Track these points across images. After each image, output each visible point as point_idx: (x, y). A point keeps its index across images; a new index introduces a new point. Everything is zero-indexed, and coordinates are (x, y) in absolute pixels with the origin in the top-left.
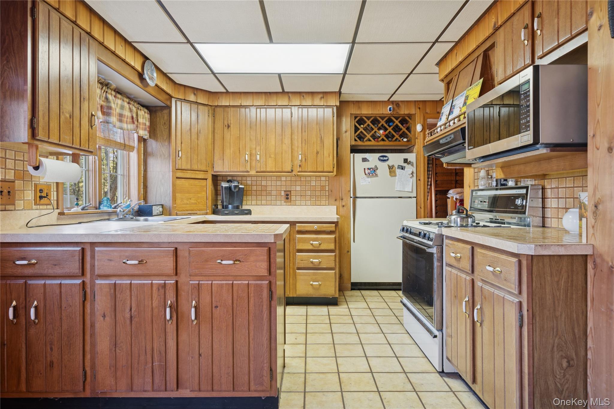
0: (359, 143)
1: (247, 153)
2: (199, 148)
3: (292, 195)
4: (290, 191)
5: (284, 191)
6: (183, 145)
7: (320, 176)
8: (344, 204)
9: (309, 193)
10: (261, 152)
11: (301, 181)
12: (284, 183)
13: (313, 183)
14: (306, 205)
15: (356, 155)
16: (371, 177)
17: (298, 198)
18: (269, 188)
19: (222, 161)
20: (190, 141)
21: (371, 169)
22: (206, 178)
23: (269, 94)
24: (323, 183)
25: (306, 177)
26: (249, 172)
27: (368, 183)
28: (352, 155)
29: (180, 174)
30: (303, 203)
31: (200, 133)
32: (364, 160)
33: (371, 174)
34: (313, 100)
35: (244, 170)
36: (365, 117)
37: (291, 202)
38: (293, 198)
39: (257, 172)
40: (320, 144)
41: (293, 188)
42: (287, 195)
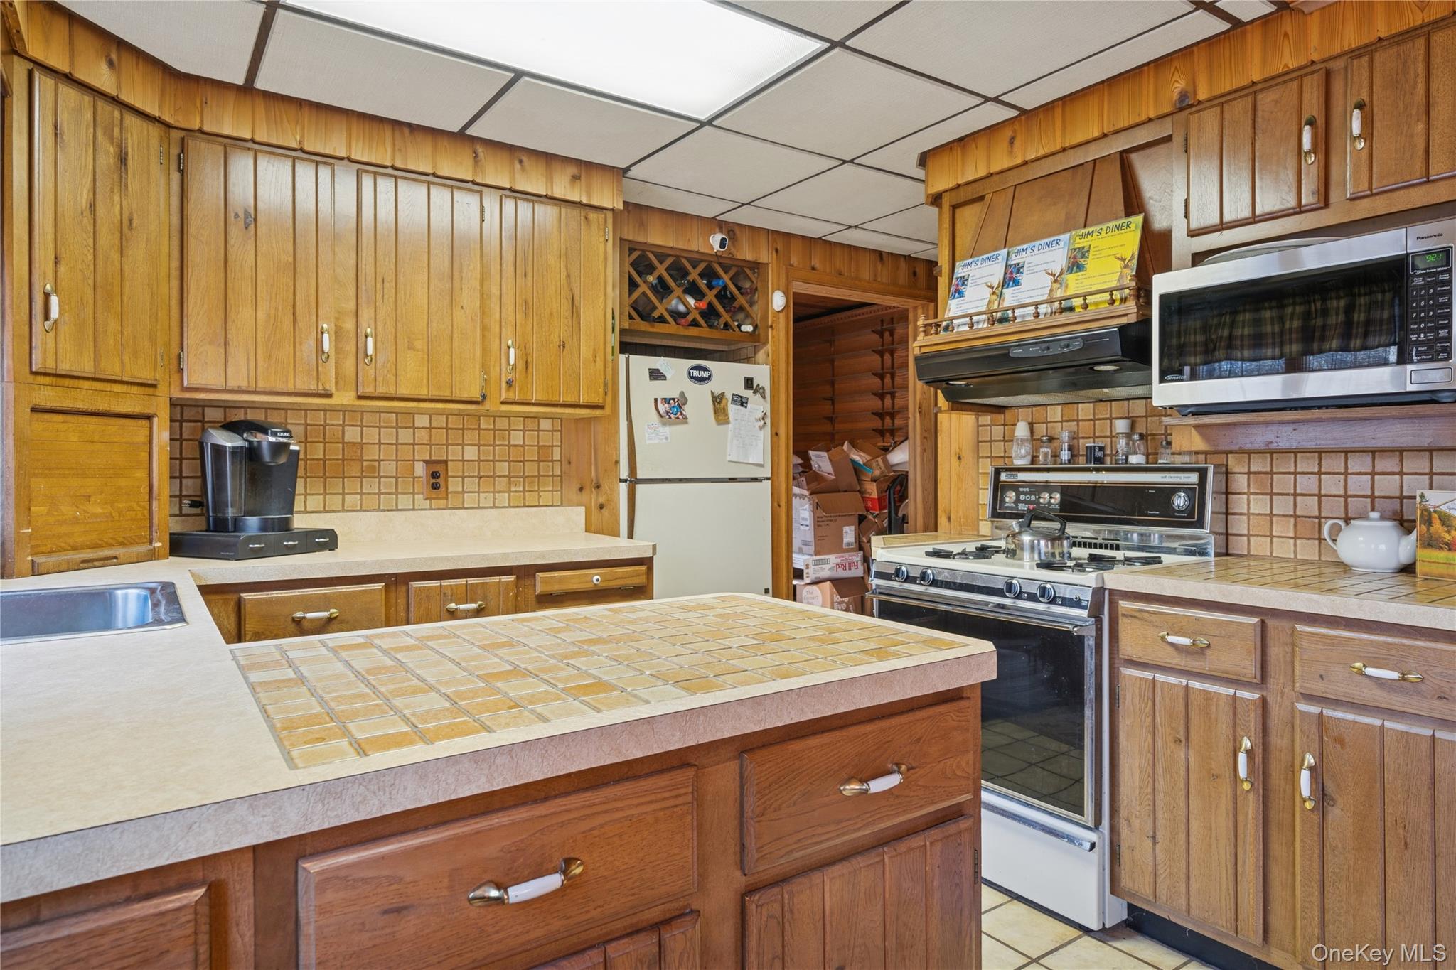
0: (643, 326)
1: (325, 326)
2: (127, 290)
3: (450, 474)
4: (445, 462)
5: (425, 462)
6: (62, 269)
7: (536, 417)
8: (601, 500)
9: (503, 468)
10: (380, 328)
11: (479, 429)
12: (423, 436)
13: (517, 438)
14: (494, 507)
15: (634, 359)
16: (671, 424)
17: (471, 484)
18: (371, 454)
19: (222, 351)
20: (90, 257)
21: (672, 401)
22: (147, 411)
23: (406, 131)
24: (545, 439)
25: (494, 417)
26: (329, 396)
27: (664, 441)
28: (622, 357)
29: (48, 395)
30: (486, 499)
31: (130, 227)
32: (656, 375)
33: (672, 416)
34: (550, 180)
35: (313, 387)
36: (652, 252)
37: (447, 499)
38: (454, 485)
40: (570, 317)
41: (454, 453)
42: (435, 475)
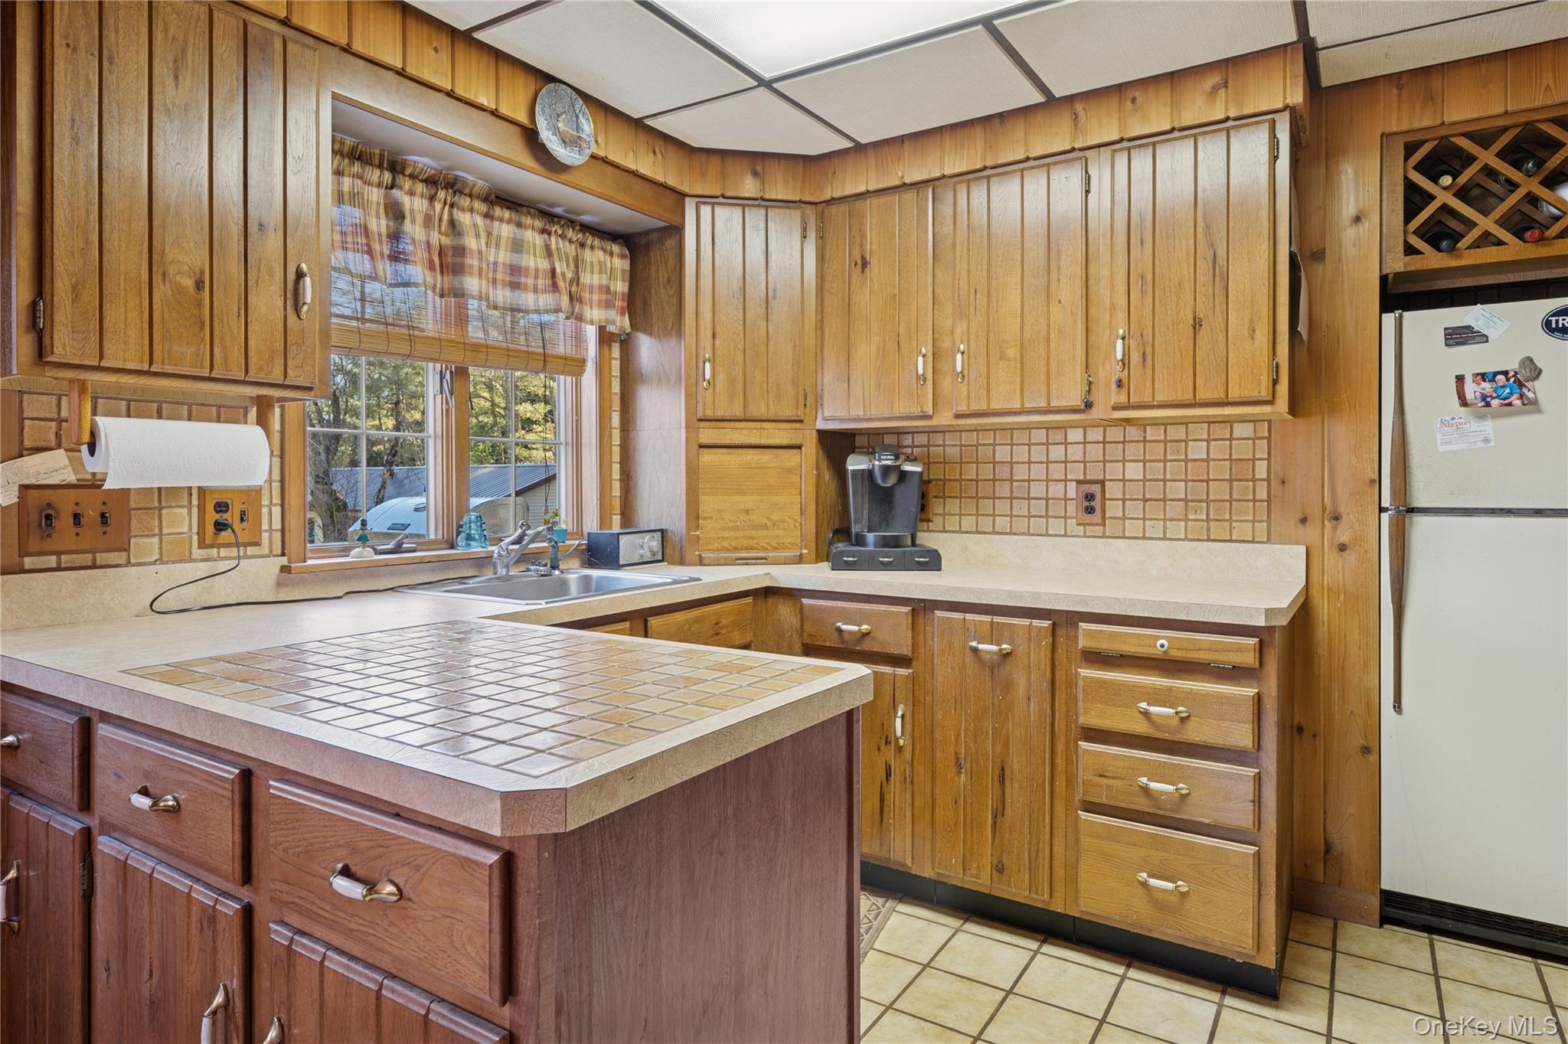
0: (1432, 259)
1: (923, 350)
2: (771, 349)
3: (1107, 496)
4: (1102, 483)
5: (1079, 482)
6: (717, 342)
7: (1229, 422)
8: (1344, 537)
9: (1178, 490)
10: (972, 343)
11: (1145, 441)
12: (1076, 453)
13: (1198, 451)
14: (1164, 538)
15: (1413, 319)
16: (1495, 416)
17: (1134, 509)
18: (1020, 472)
19: (846, 386)
20: (741, 328)
21: (1500, 377)
22: (798, 442)
23: (997, 121)
24: (1242, 450)
25: (1165, 425)
26: (930, 417)
27: (1480, 445)
28: (1389, 319)
29: (708, 435)
30: (1154, 528)
31: (774, 297)
32: (1458, 336)
33: (1495, 403)
34: (1175, 106)
35: (917, 411)
36: (1466, 135)
37: (1104, 526)
38: (1114, 509)
39: (958, 416)
40: (1210, 283)
41: (1113, 470)
42: (1090, 497)
